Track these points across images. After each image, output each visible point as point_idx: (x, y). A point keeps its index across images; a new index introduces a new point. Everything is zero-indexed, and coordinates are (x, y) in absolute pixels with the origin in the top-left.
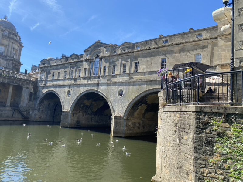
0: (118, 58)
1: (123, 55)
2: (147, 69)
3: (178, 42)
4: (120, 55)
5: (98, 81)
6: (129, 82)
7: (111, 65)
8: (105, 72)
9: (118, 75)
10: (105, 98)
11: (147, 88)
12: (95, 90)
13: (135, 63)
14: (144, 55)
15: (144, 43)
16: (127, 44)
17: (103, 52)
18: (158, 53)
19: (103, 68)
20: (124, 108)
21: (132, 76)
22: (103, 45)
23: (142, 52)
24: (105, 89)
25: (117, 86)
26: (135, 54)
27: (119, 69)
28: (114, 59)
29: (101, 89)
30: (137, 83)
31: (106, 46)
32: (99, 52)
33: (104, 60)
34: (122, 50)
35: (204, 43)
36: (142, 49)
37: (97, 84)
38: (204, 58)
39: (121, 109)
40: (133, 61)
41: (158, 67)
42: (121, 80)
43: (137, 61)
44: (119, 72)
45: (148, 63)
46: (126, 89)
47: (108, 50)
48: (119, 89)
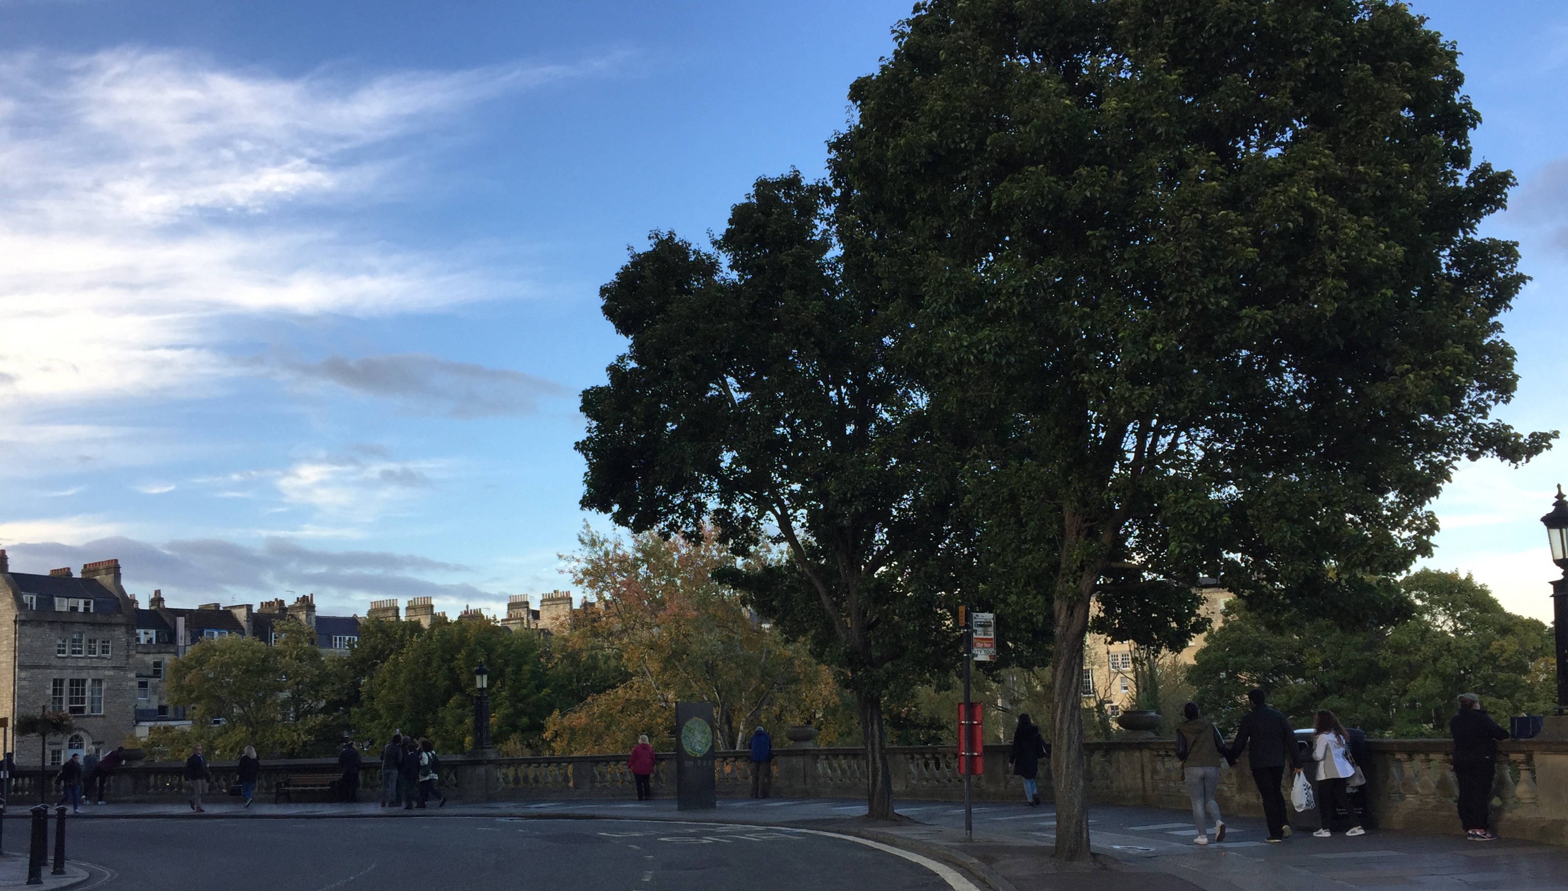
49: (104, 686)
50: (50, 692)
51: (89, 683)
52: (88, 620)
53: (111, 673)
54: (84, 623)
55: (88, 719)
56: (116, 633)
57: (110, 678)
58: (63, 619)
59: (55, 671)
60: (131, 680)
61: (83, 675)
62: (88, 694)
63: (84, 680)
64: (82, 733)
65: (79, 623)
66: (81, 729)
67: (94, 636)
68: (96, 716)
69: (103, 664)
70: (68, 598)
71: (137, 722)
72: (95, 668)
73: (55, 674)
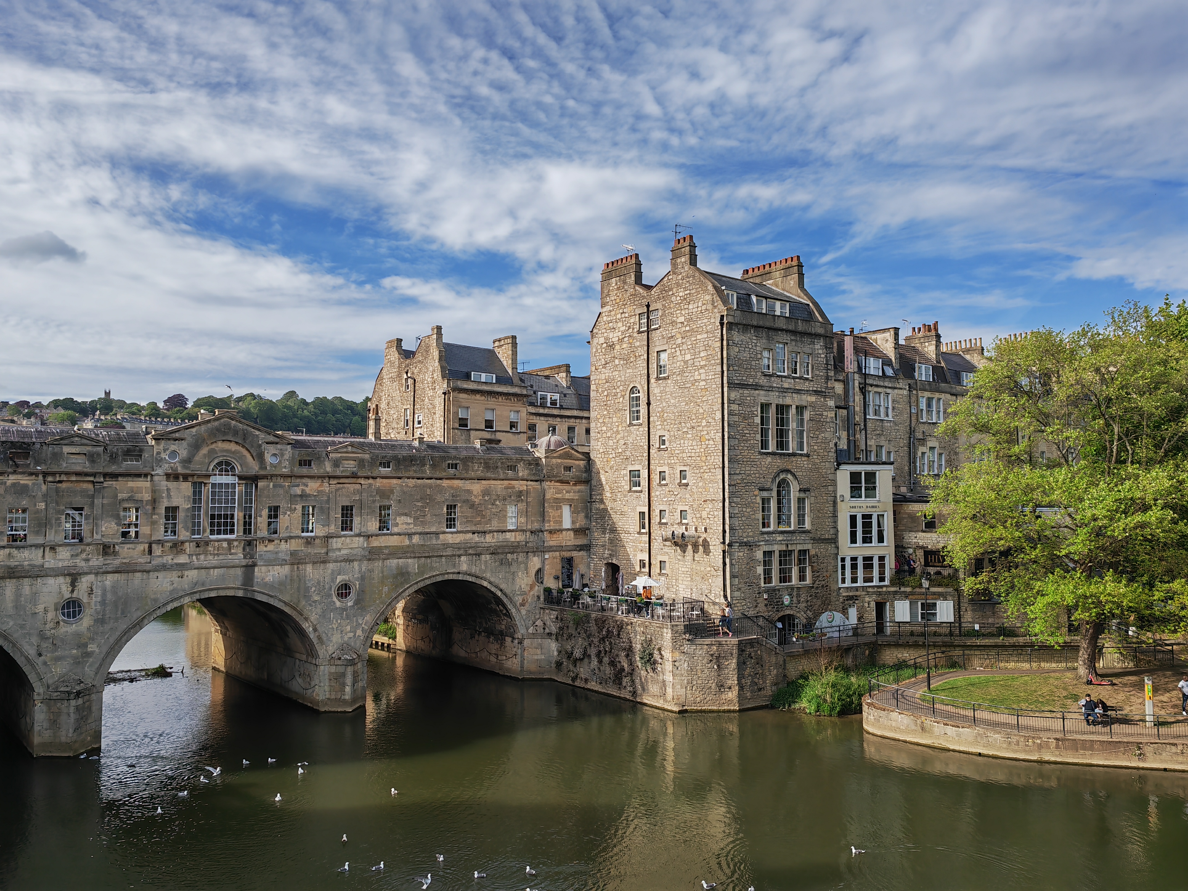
0: (321, 486)
2: (415, 525)
3: (479, 474)
4: (330, 477)
5: (245, 558)
6: (369, 560)
7: (297, 507)
8: (272, 526)
9: (332, 537)
10: (287, 609)
11: (421, 572)
12: (238, 589)
13: (380, 507)
14: (405, 489)
15: (405, 458)
16: (354, 450)
17: (260, 457)
18: (441, 490)
19: (265, 512)
20: (359, 632)
21: (376, 543)
22: (257, 433)
23: (400, 481)
24: (282, 583)
25: (330, 571)
26: (379, 482)
27: (332, 519)
28: (307, 486)
29: (266, 584)
30: (393, 563)
31: (271, 438)
32: (234, 453)
33: (269, 486)
34: (336, 464)
35: (520, 485)
36: (400, 475)
37: (246, 566)
38: (519, 513)
39: (352, 634)
40: (374, 501)
41: (440, 523)
42: (344, 552)
43: (386, 503)
44: (332, 529)
45: (416, 511)
46: (362, 578)
47: (282, 455)
48: (339, 579)
49: (807, 415)
50: (758, 420)
52: (791, 327)
53: (813, 399)
54: (787, 331)
55: (793, 458)
56: (817, 346)
57: (812, 405)
58: (768, 324)
59: (762, 392)
60: (831, 409)
61: (788, 401)
62: (793, 425)
63: (788, 406)
64: (789, 476)
65: (782, 330)
66: (788, 471)
67: (796, 349)
68: (801, 455)
69: (806, 386)
70: (766, 298)
71: (839, 464)
72: (798, 392)
73: (762, 397)
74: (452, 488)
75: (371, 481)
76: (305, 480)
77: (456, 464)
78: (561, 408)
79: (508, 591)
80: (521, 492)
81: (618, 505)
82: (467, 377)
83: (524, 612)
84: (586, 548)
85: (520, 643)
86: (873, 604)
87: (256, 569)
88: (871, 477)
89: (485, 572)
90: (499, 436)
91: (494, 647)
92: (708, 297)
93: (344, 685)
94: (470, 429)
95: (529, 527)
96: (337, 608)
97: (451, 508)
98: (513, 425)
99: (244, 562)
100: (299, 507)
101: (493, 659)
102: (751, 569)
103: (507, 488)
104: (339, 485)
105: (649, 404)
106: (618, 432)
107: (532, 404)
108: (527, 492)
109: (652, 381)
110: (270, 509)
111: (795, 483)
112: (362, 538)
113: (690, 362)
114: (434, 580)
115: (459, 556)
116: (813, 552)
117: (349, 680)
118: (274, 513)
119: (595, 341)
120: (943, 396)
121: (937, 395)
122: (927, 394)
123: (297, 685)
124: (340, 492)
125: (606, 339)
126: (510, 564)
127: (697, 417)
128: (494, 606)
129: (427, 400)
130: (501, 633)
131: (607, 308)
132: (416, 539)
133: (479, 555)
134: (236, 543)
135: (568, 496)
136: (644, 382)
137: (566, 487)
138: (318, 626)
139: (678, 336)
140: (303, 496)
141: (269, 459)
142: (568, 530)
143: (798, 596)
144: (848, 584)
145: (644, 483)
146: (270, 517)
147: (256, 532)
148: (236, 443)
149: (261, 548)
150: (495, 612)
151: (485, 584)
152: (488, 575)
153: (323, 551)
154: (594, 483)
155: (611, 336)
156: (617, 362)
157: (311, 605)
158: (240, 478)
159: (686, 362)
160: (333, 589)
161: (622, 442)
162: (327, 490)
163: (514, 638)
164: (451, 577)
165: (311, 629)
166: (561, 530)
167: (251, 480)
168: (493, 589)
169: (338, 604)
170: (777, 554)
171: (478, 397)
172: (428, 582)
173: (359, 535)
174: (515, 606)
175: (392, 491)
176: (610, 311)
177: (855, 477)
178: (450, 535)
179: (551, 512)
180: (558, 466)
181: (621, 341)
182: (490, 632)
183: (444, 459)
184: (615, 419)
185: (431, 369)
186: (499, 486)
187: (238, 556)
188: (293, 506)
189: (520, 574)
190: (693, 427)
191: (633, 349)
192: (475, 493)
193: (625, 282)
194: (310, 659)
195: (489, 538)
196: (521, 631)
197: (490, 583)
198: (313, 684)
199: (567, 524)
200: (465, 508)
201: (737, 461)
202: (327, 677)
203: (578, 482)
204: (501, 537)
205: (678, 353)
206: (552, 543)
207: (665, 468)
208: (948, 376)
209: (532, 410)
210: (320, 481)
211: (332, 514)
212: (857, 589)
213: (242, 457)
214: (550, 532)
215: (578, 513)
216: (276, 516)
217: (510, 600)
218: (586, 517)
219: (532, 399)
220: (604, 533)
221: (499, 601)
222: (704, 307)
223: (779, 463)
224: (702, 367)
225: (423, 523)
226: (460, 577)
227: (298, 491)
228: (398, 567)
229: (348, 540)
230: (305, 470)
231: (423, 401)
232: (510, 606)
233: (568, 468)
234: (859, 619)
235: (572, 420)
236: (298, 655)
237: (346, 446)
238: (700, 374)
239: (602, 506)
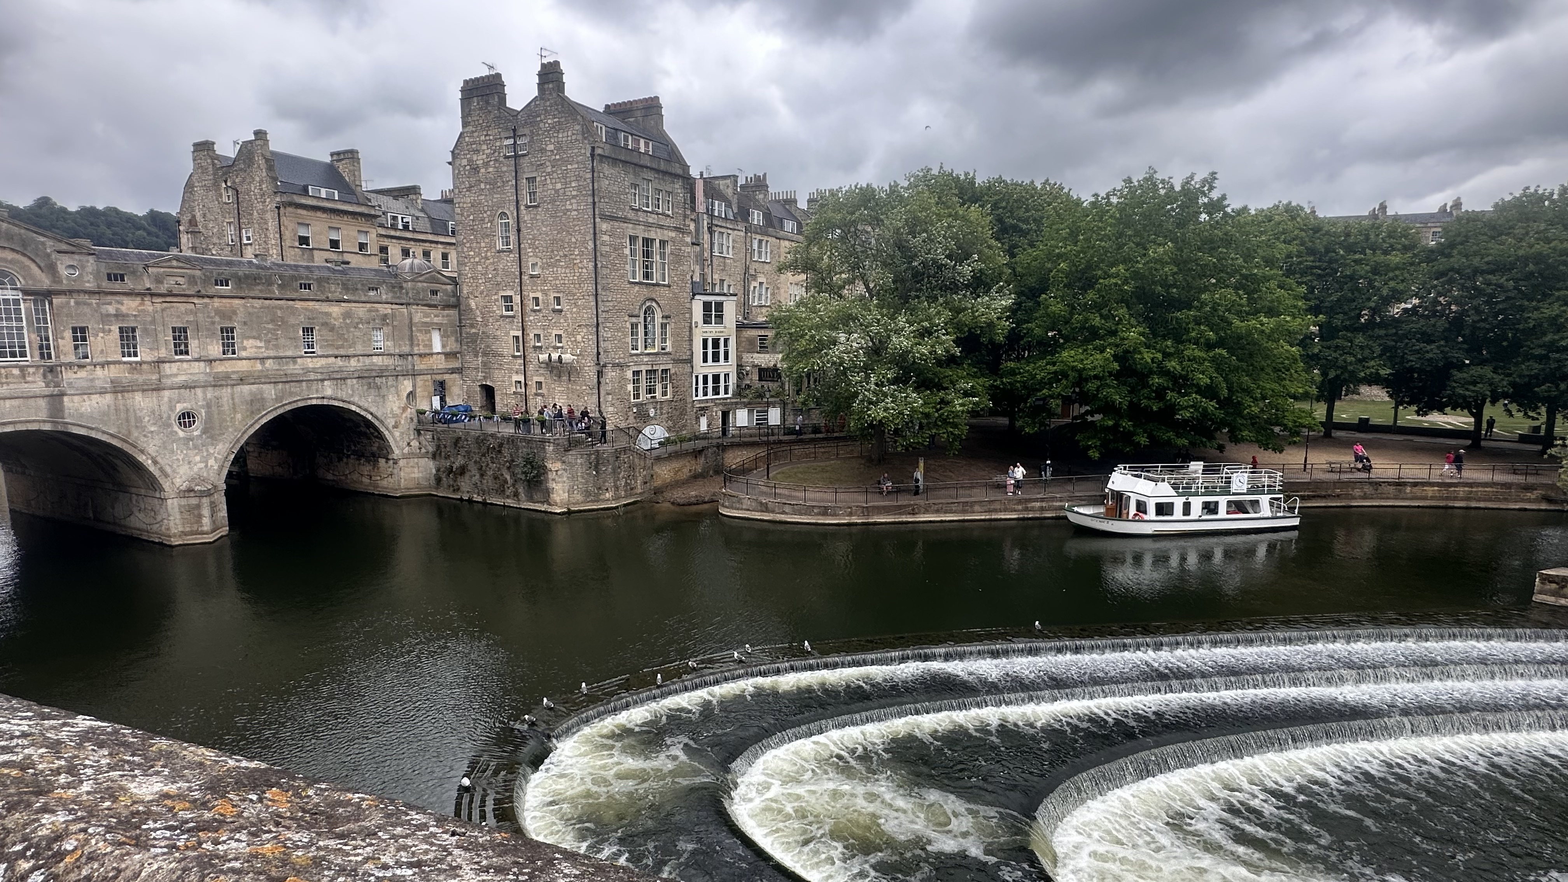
0: (142, 304)
1: (168, 299)
2: (267, 349)
3: (337, 296)
4: (152, 295)
5: (47, 386)
6: (215, 386)
7: (112, 328)
8: (80, 350)
9: (163, 362)
10: (115, 442)
11: (278, 399)
12: (44, 421)
13: (222, 329)
14: (250, 310)
15: (247, 277)
16: (181, 265)
17: (51, 269)
18: (293, 312)
19: (68, 334)
20: (211, 462)
21: (220, 368)
22: (42, 239)
23: (243, 301)
24: (104, 414)
25: (166, 399)
26: (217, 303)
27: (162, 342)
28: (122, 304)
29: (82, 415)
30: (246, 389)
31: (64, 247)
32: (11, 262)
33: (68, 303)
34: (159, 280)
35: (385, 309)
36: (243, 295)
37: (52, 396)
38: (387, 338)
39: (203, 465)
40: (213, 323)
41: (296, 347)
42: (181, 378)
43: (229, 325)
44: (163, 353)
45: (266, 335)
46: (208, 406)
47: (83, 267)
48: (180, 408)
49: (668, 250)
50: (627, 251)
51: (657, 243)
52: (654, 166)
53: (673, 234)
54: (652, 169)
55: (657, 288)
56: (677, 186)
57: (673, 240)
58: (635, 161)
59: (631, 226)
60: (687, 245)
61: (652, 235)
62: (657, 258)
63: (653, 240)
64: (654, 304)
65: (647, 167)
66: (653, 300)
67: (659, 187)
68: (664, 285)
69: (667, 222)
70: (632, 135)
71: (694, 295)
72: (661, 227)
73: (630, 230)
74: (306, 309)
75: (207, 300)
76: (117, 298)
77: (309, 285)
78: (414, 231)
79: (379, 414)
80: (386, 315)
81: (490, 330)
82: (305, 190)
83: (397, 434)
84: (459, 371)
85: (395, 463)
86: (720, 413)
87: (66, 399)
88: (719, 306)
89: (352, 396)
90: (347, 257)
91: (366, 469)
92: (577, 127)
93: (200, 516)
94: (313, 249)
95: (397, 351)
96: (180, 439)
97: (308, 331)
98: (362, 246)
99: (48, 391)
100: (115, 329)
101: (366, 480)
102: (623, 387)
103: (370, 311)
104: (165, 305)
105: (519, 231)
106: (487, 258)
107: (382, 226)
108: (393, 316)
109: (522, 208)
110: (74, 330)
111: (659, 310)
112: (202, 364)
113: (561, 191)
114: (294, 406)
115: (323, 380)
116: (673, 371)
117: (206, 512)
118: (80, 334)
119: (458, 162)
120: (770, 239)
121: (766, 238)
122: (759, 237)
123: (138, 521)
124: (168, 312)
125: (470, 161)
126: (379, 388)
127: (570, 246)
128: (363, 429)
129: (255, 213)
130: (373, 455)
131: (470, 128)
132: (269, 363)
133: (345, 379)
134: (31, 370)
135: (436, 320)
136: (513, 208)
137: (435, 311)
138: (159, 459)
139: (548, 163)
140: (118, 316)
141: (64, 272)
142: (438, 353)
143: (661, 408)
144: (701, 397)
145: (517, 308)
146: (75, 339)
147: (57, 357)
148: (13, 250)
149: (68, 376)
150: (365, 434)
151: (353, 408)
152: (356, 399)
153: (155, 377)
154: (462, 307)
155: (475, 158)
156: (483, 186)
157: (145, 436)
158: (26, 292)
159: (557, 191)
160: (173, 418)
161: (491, 268)
162: (151, 309)
163: (388, 459)
164: (314, 402)
165: (150, 462)
166: (432, 354)
167: (42, 296)
168: (363, 413)
169: (181, 434)
170: (644, 373)
171: (319, 214)
172: (288, 408)
173: (198, 360)
174: (387, 429)
175: (234, 312)
176: (473, 132)
177: (707, 306)
178: (309, 360)
179: (420, 337)
180: (424, 290)
181: (486, 164)
182: (360, 455)
183: (294, 278)
184: (483, 245)
185: (258, 179)
186: (361, 310)
187: (37, 384)
188: (107, 327)
189: (390, 397)
190: (566, 256)
191: (500, 175)
192: (334, 315)
193: (487, 103)
194: (151, 493)
195: (353, 362)
196: (397, 451)
197: (359, 407)
198: (159, 518)
199: (437, 347)
200: (324, 332)
201: (609, 289)
202: (177, 510)
203: (447, 306)
204: (367, 360)
205: (548, 181)
206: (422, 367)
207: (539, 295)
208: (776, 222)
209: (382, 231)
210: (139, 299)
211: (161, 336)
212: (707, 401)
213: (24, 267)
214: (420, 355)
215: (448, 337)
216: (84, 339)
217: (382, 422)
218: (457, 341)
219: (382, 220)
220: (476, 356)
221: (369, 424)
222: (574, 137)
223: (645, 291)
224: (574, 197)
225: (276, 347)
226: (325, 402)
227: (111, 309)
228: (251, 393)
229: (185, 365)
230: (117, 286)
231: (252, 214)
232: (382, 429)
233: (434, 292)
234: (708, 426)
235: (427, 244)
236: (133, 490)
237: (170, 260)
238: (571, 204)
239: (473, 331)
